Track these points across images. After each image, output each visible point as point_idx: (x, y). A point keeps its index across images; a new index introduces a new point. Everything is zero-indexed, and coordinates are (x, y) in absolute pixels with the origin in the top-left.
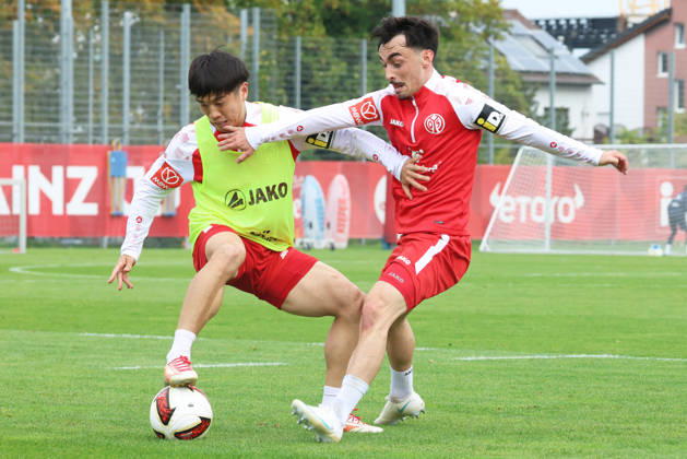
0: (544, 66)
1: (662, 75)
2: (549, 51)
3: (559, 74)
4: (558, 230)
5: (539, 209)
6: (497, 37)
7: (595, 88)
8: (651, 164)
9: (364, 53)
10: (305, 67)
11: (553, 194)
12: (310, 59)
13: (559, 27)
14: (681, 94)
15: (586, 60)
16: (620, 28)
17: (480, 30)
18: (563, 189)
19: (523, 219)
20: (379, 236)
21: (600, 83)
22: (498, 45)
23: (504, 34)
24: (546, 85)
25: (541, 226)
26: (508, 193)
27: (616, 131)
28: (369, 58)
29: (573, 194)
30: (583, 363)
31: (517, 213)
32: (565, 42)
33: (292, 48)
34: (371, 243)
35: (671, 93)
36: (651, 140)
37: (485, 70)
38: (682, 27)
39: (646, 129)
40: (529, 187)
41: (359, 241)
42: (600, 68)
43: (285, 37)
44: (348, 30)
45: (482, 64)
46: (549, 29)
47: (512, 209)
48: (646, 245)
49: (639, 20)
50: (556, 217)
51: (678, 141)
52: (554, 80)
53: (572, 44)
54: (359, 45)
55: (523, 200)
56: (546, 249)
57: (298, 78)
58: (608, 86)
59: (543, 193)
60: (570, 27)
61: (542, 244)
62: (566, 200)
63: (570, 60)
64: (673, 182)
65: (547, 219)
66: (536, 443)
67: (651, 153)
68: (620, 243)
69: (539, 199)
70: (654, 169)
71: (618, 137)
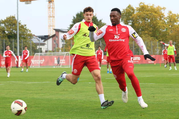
0: (38, 42)
1: (54, 43)
2: (39, 40)
3: (40, 43)
4: (41, 65)
5: (38, 62)
6: (32, 38)
7: (45, 45)
8: (53, 55)
9: (13, 41)
10: (5, 43)
11: (40, 60)
12: (6, 42)
13: (40, 37)
14: (57, 45)
15: (44, 41)
16: (49, 37)
17: (29, 37)
18: (41, 59)
19: (36, 63)
20: (16, 66)
21: (46, 44)
22: (32, 39)
23: (33, 38)
24: (38, 45)
25: (38, 64)
26: (34, 60)
27: (48, 51)
28: (14, 42)
29: (43, 60)
30: (45, 83)
31: (35, 62)
32: (41, 39)
33: (3, 40)
34: (15, 67)
35: (56, 45)
36: (53, 52)
37: (30, 43)
38: (57, 36)
39: (52, 50)
40: (36, 59)
41: (13, 67)
42: (46, 42)
43: (2, 39)
44: (11, 38)
45: (30, 42)
46: (39, 37)
47: (34, 62)
48: (53, 66)
49: (51, 36)
50: (40, 63)
51: (57, 52)
52: (40, 44)
53: (42, 39)
54: (12, 40)
55: (36, 61)
56: (39, 67)
57: (4, 45)
58: (47, 45)
59: (39, 60)
60: (42, 37)
61: (38, 66)
62: (42, 60)
63: (42, 41)
64: (56, 58)
65: (39, 63)
66: (38, 95)
67: (53, 54)
68: (49, 66)
69: (38, 60)
70: (54, 56)
71: (49, 52)
